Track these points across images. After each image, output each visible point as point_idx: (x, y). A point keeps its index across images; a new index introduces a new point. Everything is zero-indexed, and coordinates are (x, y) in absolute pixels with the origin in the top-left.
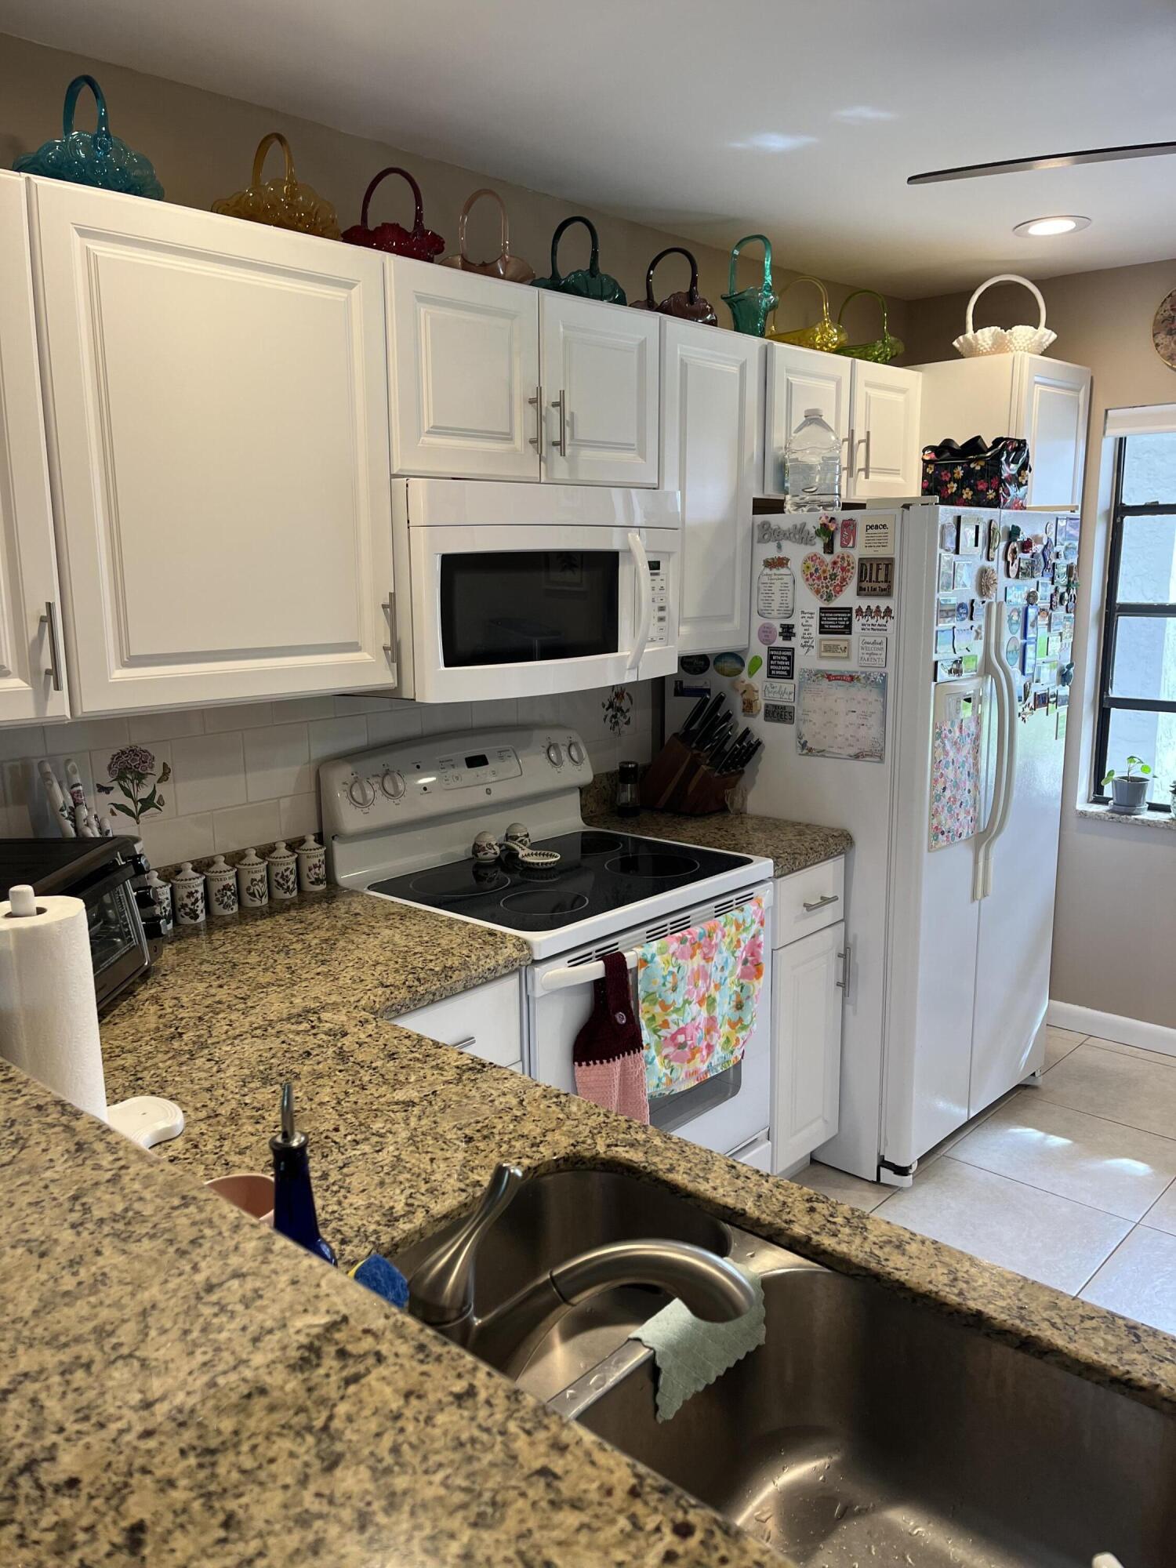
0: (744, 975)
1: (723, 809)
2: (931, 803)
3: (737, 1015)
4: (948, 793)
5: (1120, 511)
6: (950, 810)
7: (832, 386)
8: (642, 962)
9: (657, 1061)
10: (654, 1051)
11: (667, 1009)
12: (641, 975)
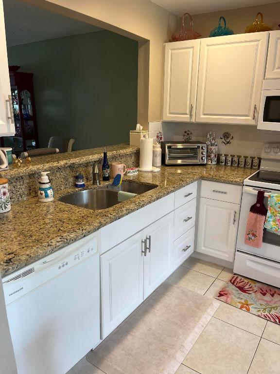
8: (270, 196)
9: (271, 222)
10: (271, 220)
11: (276, 211)
12: (269, 199)
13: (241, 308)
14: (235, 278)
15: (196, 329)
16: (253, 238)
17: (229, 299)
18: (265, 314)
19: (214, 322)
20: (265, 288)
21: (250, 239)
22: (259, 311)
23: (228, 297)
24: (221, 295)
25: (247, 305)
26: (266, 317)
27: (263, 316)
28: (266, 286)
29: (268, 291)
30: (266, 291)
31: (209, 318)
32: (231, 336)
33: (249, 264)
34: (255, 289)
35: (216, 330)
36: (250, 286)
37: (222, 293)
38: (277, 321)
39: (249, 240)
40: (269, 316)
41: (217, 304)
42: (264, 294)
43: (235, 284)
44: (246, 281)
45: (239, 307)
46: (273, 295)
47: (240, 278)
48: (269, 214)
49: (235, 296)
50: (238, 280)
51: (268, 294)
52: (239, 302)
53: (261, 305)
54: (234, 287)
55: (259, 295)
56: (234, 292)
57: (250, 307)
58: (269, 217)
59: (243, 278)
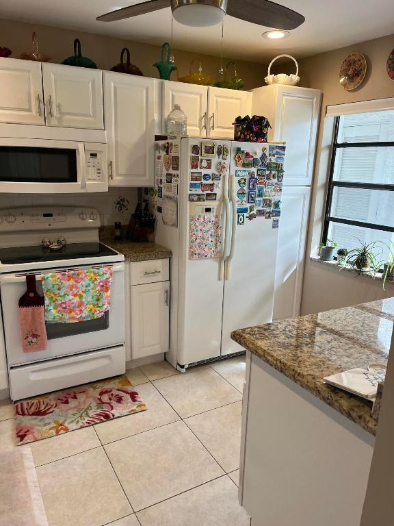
0: (101, 290)
1: (146, 241)
2: (190, 243)
3: (96, 303)
4: (198, 241)
5: (335, 145)
6: (200, 246)
7: (198, 97)
8: (43, 279)
9: (52, 311)
10: (51, 308)
11: (55, 295)
12: (43, 283)
13: (57, 434)
14: (20, 406)
15: (34, 496)
16: (34, 340)
17: (35, 434)
18: (86, 420)
19: (43, 472)
20: (61, 395)
21: (30, 343)
22: (78, 422)
23: (33, 433)
24: (22, 437)
25: (61, 425)
26: (89, 423)
27: (86, 425)
28: (60, 392)
29: (68, 396)
30: (66, 397)
31: (34, 472)
32: (75, 470)
33: (33, 377)
34: (53, 403)
35: (54, 477)
36: (45, 404)
37: (22, 433)
38: (102, 418)
39: (30, 345)
40: (91, 419)
41: (27, 450)
42: (67, 402)
43: (26, 412)
44: (35, 401)
45: (55, 434)
46: (75, 397)
47: (25, 403)
48: (47, 302)
49: (40, 426)
50: (25, 406)
51: (70, 400)
52: (50, 429)
53: (74, 415)
54: (30, 417)
55: (64, 407)
56: (33, 422)
57: (66, 424)
58: (48, 306)
59: (29, 401)
